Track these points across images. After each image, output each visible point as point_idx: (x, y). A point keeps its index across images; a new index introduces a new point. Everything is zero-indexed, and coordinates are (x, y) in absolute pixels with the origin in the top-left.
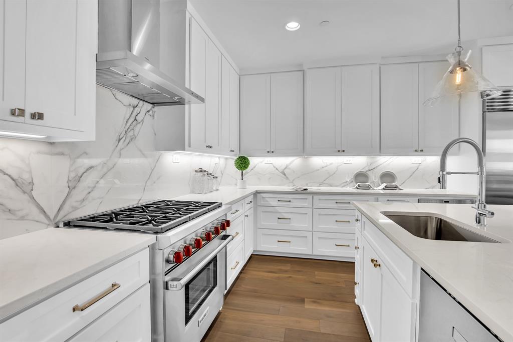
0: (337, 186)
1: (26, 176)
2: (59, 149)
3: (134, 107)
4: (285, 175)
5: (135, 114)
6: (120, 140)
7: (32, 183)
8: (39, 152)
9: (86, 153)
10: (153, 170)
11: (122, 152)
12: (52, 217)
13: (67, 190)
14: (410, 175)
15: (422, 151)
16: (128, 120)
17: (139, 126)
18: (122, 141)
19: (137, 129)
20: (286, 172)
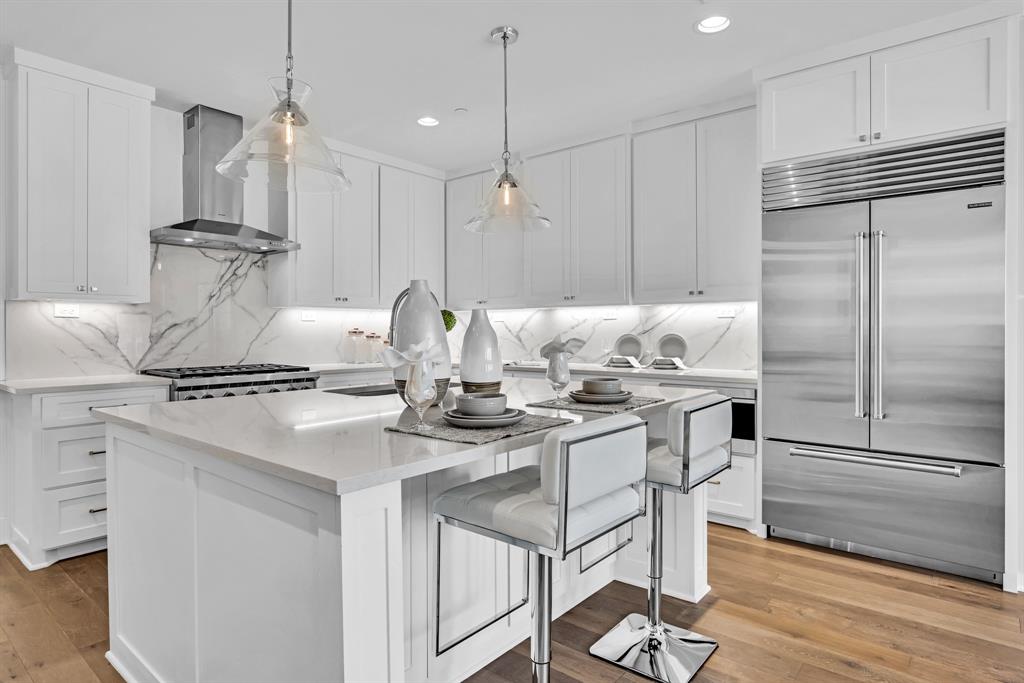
0: (594, 362)
1: (113, 331)
2: (140, 309)
3: (232, 261)
4: (520, 340)
5: (234, 267)
6: (211, 297)
7: (117, 337)
8: (125, 313)
9: (170, 312)
10: (262, 330)
11: (215, 310)
12: (134, 366)
13: (149, 344)
14: (715, 341)
15: (700, 293)
16: (223, 276)
17: (239, 281)
18: (214, 298)
19: (237, 284)
20: (523, 335)
